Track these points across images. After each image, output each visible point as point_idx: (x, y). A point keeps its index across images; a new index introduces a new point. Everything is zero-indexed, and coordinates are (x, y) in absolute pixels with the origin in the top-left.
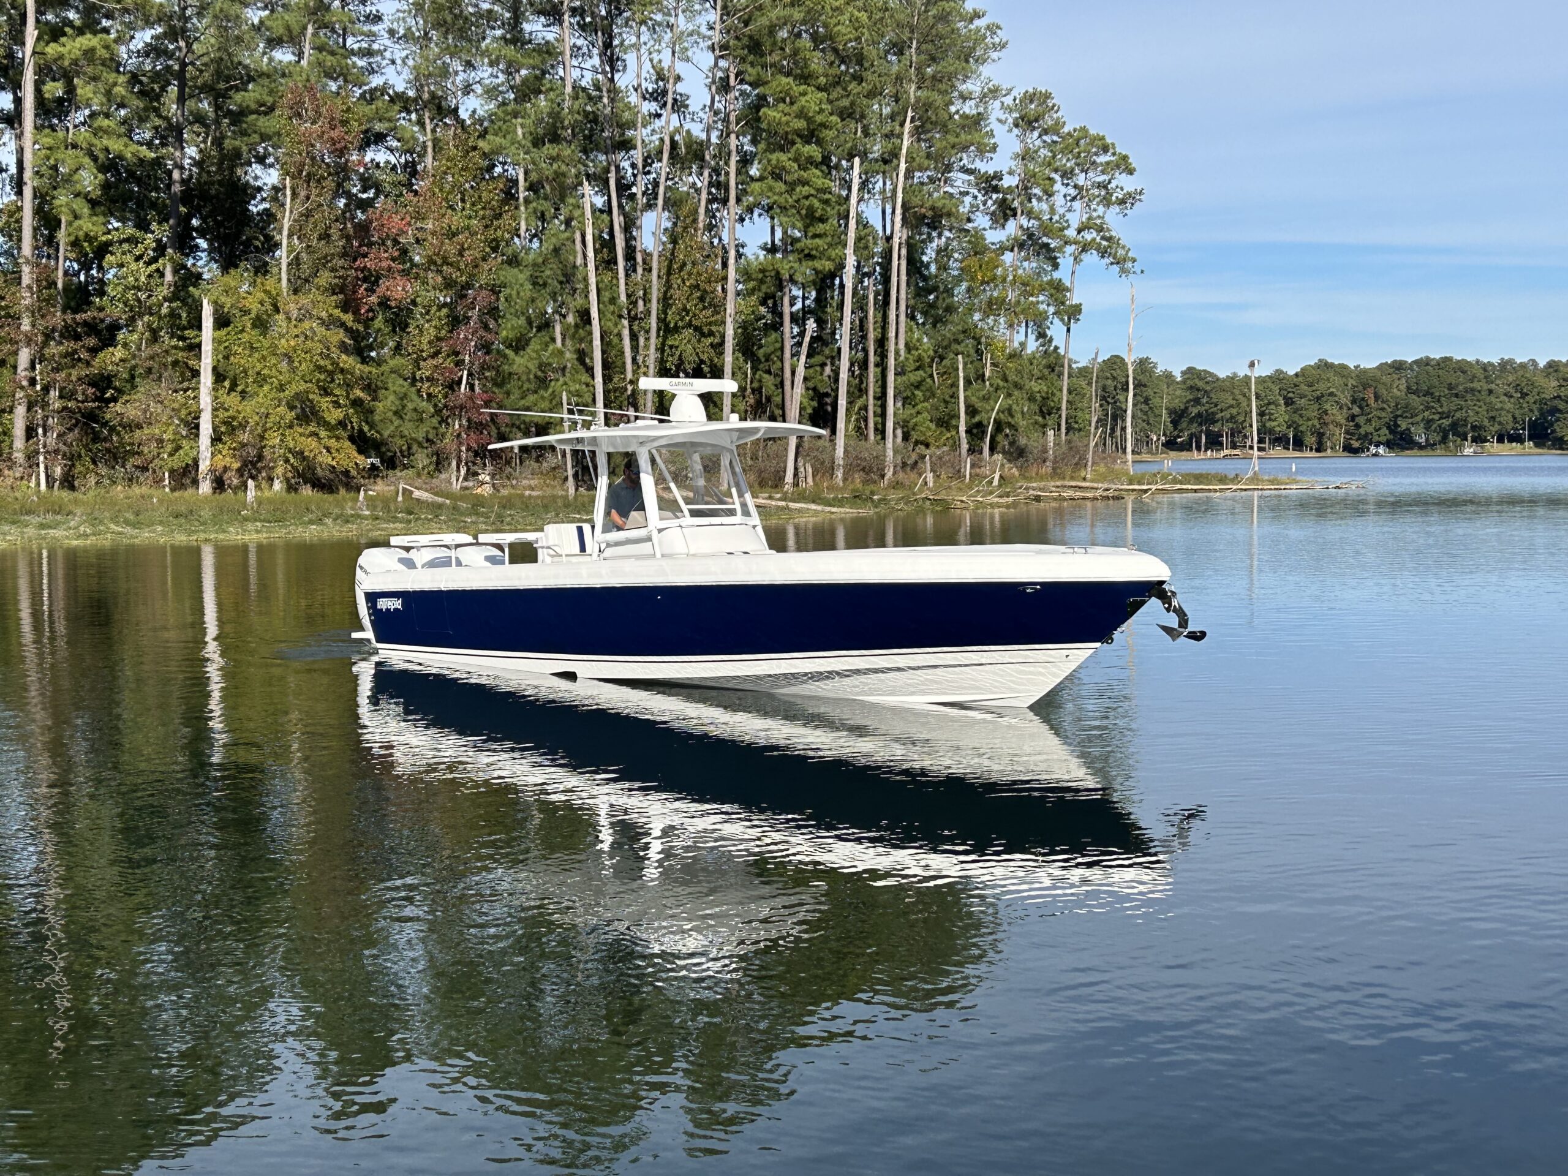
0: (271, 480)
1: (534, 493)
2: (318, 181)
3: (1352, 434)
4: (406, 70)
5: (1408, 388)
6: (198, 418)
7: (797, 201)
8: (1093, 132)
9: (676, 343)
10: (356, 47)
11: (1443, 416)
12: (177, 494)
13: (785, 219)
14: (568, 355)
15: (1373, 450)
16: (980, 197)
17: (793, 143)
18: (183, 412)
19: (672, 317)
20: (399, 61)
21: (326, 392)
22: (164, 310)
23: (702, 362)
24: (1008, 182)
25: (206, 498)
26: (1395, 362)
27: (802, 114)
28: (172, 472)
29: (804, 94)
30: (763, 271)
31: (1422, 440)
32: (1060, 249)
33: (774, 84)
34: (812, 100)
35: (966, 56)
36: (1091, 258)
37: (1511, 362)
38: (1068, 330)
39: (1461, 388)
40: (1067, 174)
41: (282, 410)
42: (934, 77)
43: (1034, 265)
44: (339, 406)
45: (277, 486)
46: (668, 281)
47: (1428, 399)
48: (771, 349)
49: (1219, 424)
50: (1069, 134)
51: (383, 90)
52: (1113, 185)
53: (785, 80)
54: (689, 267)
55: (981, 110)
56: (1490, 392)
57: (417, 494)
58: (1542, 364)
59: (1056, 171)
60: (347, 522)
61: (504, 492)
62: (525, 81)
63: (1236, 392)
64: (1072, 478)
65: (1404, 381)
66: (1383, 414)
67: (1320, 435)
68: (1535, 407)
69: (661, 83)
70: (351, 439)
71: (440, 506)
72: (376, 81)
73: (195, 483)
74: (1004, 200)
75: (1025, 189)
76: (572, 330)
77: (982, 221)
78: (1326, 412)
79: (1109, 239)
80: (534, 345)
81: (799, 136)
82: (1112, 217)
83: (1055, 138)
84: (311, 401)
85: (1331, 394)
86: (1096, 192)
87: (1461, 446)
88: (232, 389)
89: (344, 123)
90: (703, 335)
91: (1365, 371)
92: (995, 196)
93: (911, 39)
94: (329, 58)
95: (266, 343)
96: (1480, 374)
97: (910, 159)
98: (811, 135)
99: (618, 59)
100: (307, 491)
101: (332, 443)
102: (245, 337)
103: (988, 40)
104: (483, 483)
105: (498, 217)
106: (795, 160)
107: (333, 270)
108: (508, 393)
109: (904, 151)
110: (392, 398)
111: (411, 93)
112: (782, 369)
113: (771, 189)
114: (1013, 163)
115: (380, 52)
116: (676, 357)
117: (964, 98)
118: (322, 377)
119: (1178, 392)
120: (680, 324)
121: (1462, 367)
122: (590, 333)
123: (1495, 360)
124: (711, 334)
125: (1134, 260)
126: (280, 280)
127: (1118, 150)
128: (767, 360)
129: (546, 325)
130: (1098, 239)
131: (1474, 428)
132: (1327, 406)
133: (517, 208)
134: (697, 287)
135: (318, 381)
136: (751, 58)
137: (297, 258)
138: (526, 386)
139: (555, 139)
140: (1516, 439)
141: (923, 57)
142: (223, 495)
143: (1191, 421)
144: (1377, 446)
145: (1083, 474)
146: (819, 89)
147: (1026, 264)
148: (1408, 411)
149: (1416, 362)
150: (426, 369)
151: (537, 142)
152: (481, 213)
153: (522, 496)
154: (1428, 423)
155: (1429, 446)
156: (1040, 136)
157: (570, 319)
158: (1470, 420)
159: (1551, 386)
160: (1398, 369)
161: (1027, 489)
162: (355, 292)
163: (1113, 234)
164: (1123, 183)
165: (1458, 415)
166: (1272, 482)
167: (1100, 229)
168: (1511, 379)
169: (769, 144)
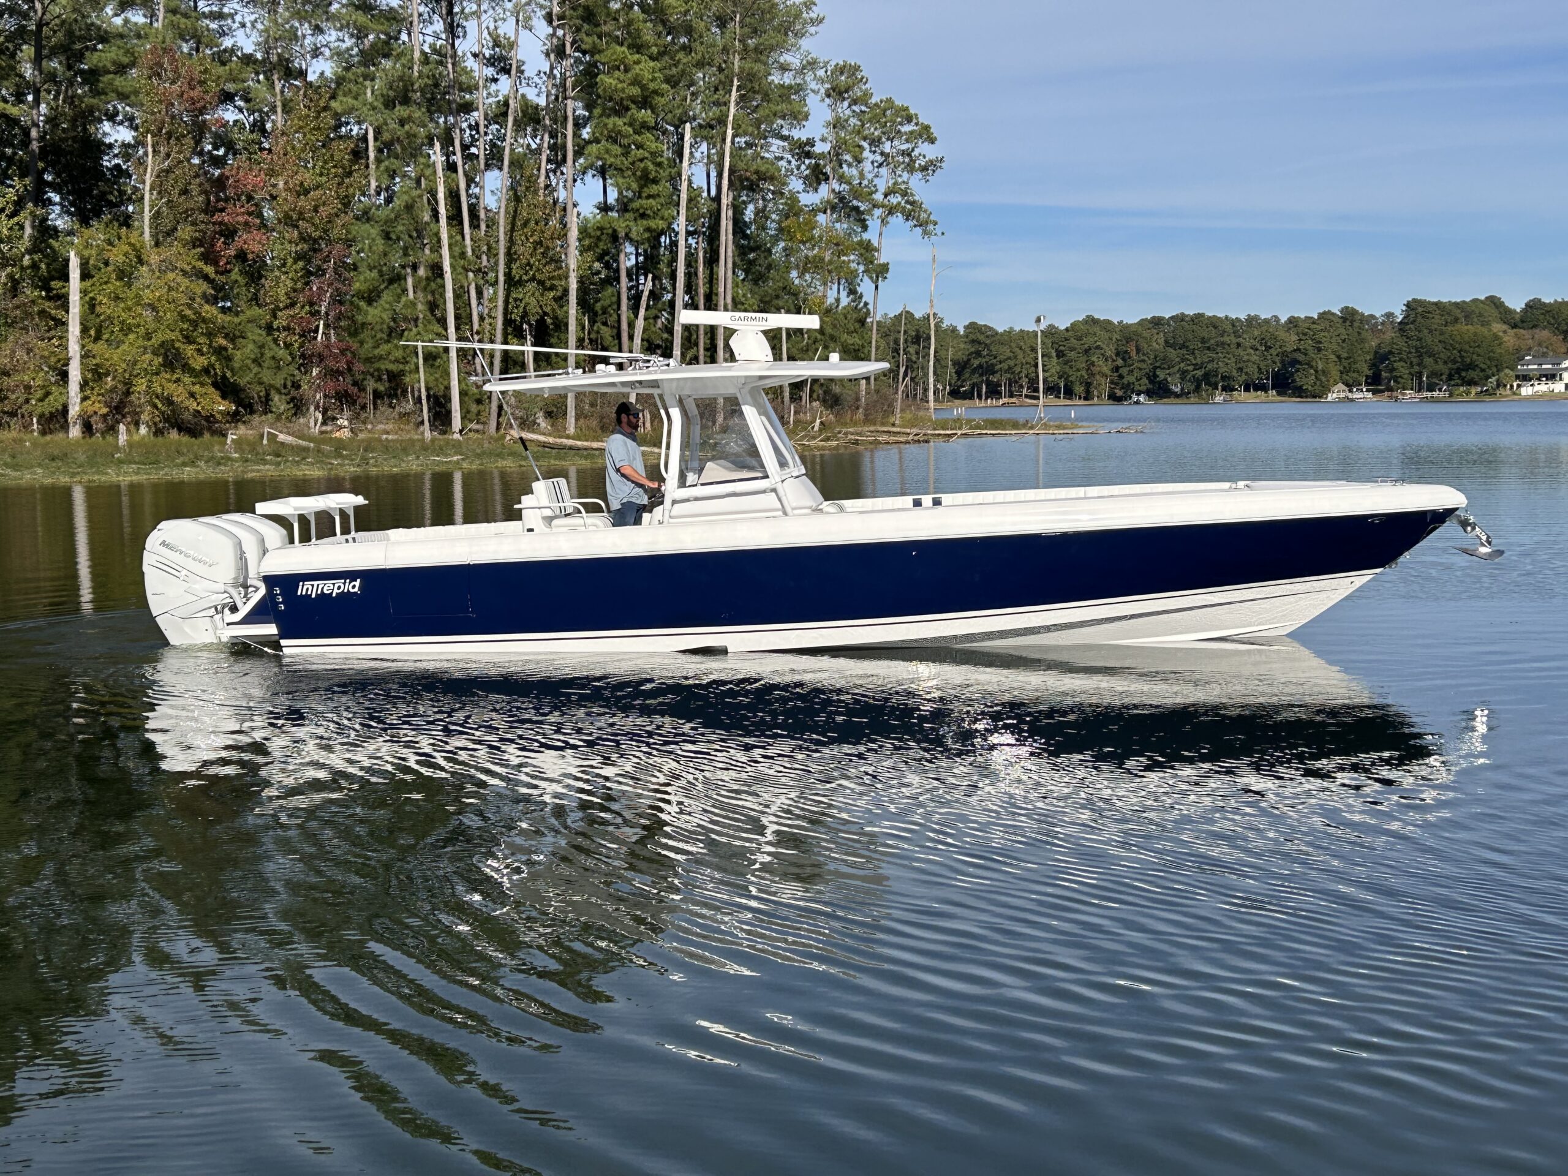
0: (137, 424)
1: (390, 437)
2: (177, 139)
3: (1116, 384)
4: (255, 33)
5: (1166, 342)
6: (68, 365)
7: (633, 164)
8: (898, 103)
9: (521, 296)
10: (207, 10)
11: (1197, 367)
12: (48, 437)
13: (621, 180)
14: (420, 307)
15: (1135, 398)
16: (794, 162)
17: (627, 109)
18: (53, 359)
19: (516, 272)
20: (248, 25)
21: (189, 340)
22: (27, 260)
23: (545, 314)
24: (820, 148)
25: (77, 441)
26: (1153, 318)
27: (636, 82)
28: (41, 417)
29: (638, 62)
30: (601, 229)
31: (1178, 390)
32: (869, 212)
33: (609, 53)
34: (646, 68)
35: (785, 29)
36: (897, 220)
37: (1256, 317)
38: (877, 287)
39: (1212, 342)
40: (875, 142)
41: (149, 356)
42: (756, 49)
43: (845, 226)
44: (202, 355)
45: (143, 430)
46: (511, 237)
47: (1184, 351)
48: (608, 302)
49: (998, 375)
50: (876, 105)
51: (232, 51)
52: (916, 153)
53: (619, 49)
54: (532, 223)
55: (798, 81)
56: (1239, 345)
57: (282, 437)
58: (1283, 320)
59: (865, 139)
60: (219, 464)
61: (361, 436)
62: (373, 45)
63: (1013, 345)
64: (883, 424)
65: (1162, 334)
66: (1144, 366)
67: (1088, 385)
68: (1277, 359)
69: (497, 49)
70: (215, 385)
71: (306, 449)
72: (227, 43)
73: (65, 427)
74: (817, 165)
75: (836, 156)
76: (424, 283)
77: (796, 184)
78: (1093, 363)
79: (912, 203)
80: (387, 297)
81: (634, 102)
82: (916, 183)
83: (864, 108)
84: (177, 349)
85: (1098, 347)
86: (901, 159)
87: (1213, 395)
88: (97, 338)
89: (202, 83)
90: (546, 289)
91: (1128, 326)
92: (807, 162)
93: (734, 12)
94: (183, 20)
95: (130, 294)
96: (1229, 329)
97: (737, 127)
98: (644, 102)
99: (458, 26)
100: (174, 435)
101: (197, 388)
102: (110, 288)
103: (805, 15)
104: (341, 427)
105: (349, 174)
106: (631, 125)
107: (193, 224)
108: (362, 343)
109: (731, 118)
110: (251, 346)
111: (259, 56)
112: (619, 321)
113: (607, 151)
114: (825, 131)
115: (232, 16)
116: (521, 310)
117: (784, 68)
118: (185, 326)
119: (962, 346)
120: (525, 278)
121: (1214, 323)
122: (443, 286)
123: (1243, 317)
124: (552, 288)
125: (935, 223)
126: (142, 233)
127: (921, 121)
128: (604, 313)
129: (396, 279)
130: (903, 203)
131: (1224, 378)
132: (1094, 359)
133: (367, 167)
134: (540, 243)
135: (181, 330)
136: (586, 26)
137: (158, 212)
138: (379, 336)
139: (406, 101)
140: (1263, 388)
141: (746, 30)
142: (93, 439)
143: (974, 371)
144: (1138, 394)
145: (892, 420)
146: (652, 58)
147: (838, 225)
148: (1165, 363)
149: (1172, 318)
150: (281, 321)
151: (389, 104)
152: (333, 170)
153: (380, 440)
154: (1184, 373)
155: (1183, 394)
156: (850, 106)
157: (422, 272)
158: (1221, 371)
159: (1291, 340)
160: (1157, 324)
161: (846, 434)
162: (213, 245)
163: (917, 198)
164: (926, 151)
165: (1210, 366)
166: (1058, 427)
167: (904, 194)
168: (1256, 333)
169: (604, 110)
